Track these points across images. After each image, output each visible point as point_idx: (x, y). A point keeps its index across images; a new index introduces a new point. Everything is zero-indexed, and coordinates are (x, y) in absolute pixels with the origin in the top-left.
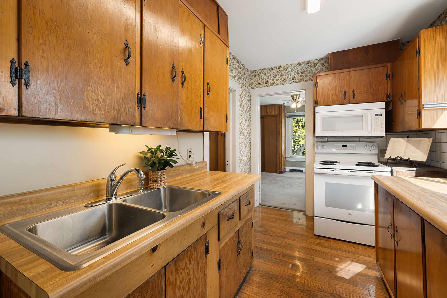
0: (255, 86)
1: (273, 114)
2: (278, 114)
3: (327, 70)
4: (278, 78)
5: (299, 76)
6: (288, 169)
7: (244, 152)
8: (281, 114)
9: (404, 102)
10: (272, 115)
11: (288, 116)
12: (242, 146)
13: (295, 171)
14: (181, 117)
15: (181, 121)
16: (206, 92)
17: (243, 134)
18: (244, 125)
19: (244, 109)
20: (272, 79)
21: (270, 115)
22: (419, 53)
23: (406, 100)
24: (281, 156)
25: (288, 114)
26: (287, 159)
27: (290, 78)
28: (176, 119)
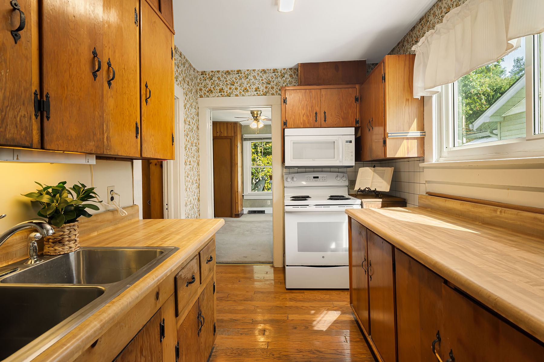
0: (205, 94)
1: (226, 135)
2: (233, 135)
3: (296, 83)
4: (236, 87)
5: (264, 87)
6: (246, 210)
7: (191, 189)
8: (237, 135)
9: (371, 129)
10: (224, 136)
11: (245, 138)
12: (188, 181)
13: (254, 212)
14: (107, 135)
15: (108, 142)
16: (143, 98)
17: (189, 163)
18: (190, 150)
19: (190, 127)
20: (229, 87)
21: (222, 136)
22: (384, 78)
23: (373, 128)
24: (237, 193)
25: (246, 136)
26: (245, 198)
27: (252, 89)
28: (100, 138)
